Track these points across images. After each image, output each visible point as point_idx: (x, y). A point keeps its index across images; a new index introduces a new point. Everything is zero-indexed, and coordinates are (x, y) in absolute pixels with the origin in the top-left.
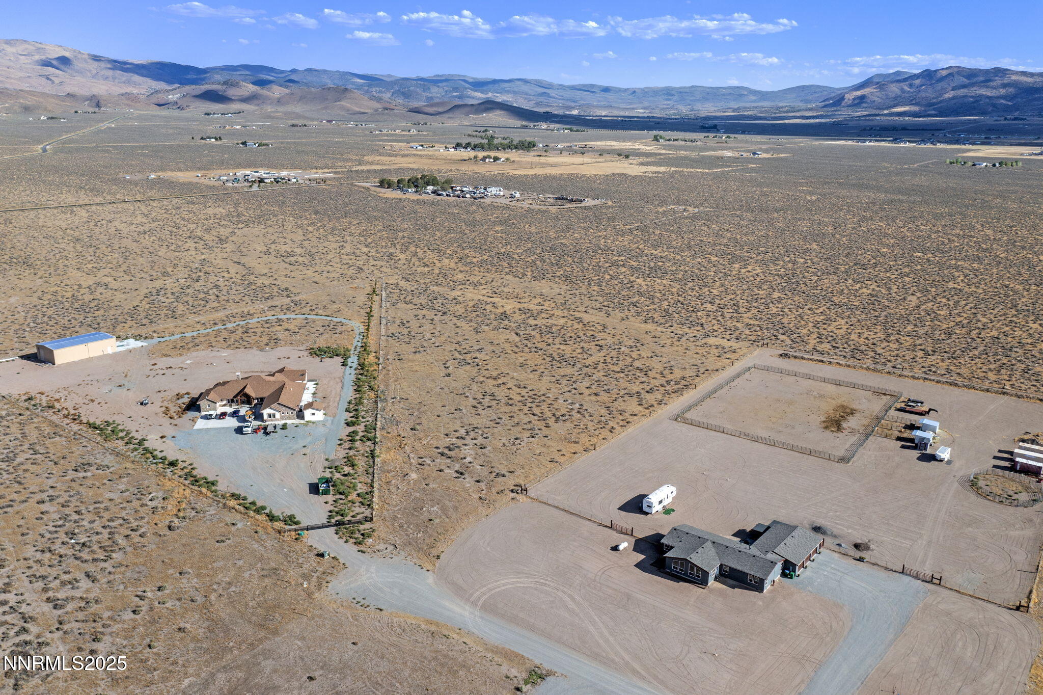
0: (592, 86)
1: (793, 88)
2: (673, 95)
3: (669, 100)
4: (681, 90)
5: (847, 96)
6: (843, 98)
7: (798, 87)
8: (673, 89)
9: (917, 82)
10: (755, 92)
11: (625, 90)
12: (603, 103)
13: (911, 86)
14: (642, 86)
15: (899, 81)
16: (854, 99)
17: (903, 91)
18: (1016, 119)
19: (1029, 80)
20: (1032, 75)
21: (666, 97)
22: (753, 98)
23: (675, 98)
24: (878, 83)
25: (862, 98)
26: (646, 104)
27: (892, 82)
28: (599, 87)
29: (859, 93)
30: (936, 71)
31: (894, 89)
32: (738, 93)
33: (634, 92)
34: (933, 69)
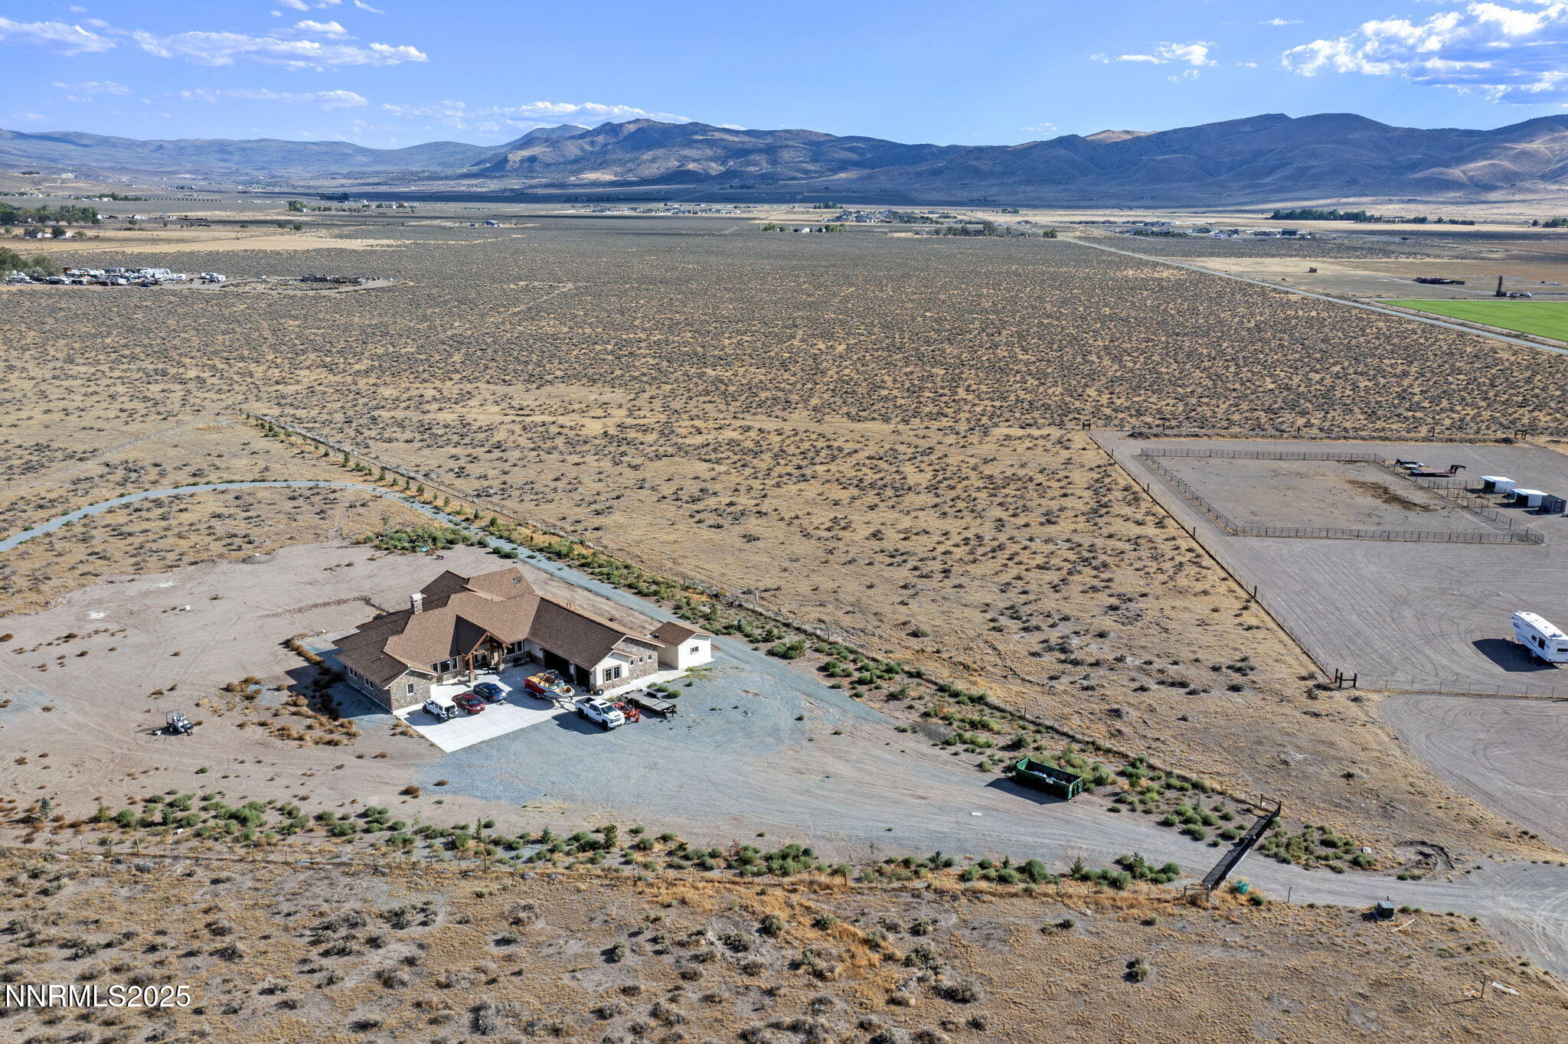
0: (81, 135)
1: (420, 146)
2: (230, 153)
3: (226, 160)
4: (244, 145)
5: (510, 156)
6: (505, 160)
7: (429, 145)
8: (230, 143)
9: (600, 139)
10: (365, 151)
11: (144, 144)
12: (107, 165)
13: (592, 143)
14: (174, 138)
15: (573, 137)
16: (522, 161)
17: (582, 149)
18: (742, 187)
19: (736, 139)
20: (736, 133)
21: (219, 156)
22: (365, 160)
23: (237, 157)
24: (547, 140)
25: (532, 159)
26: (189, 166)
27: (566, 139)
28: (94, 137)
29: (527, 153)
30: (621, 125)
31: (572, 150)
32: (337, 152)
33: (161, 147)
34: (616, 122)
